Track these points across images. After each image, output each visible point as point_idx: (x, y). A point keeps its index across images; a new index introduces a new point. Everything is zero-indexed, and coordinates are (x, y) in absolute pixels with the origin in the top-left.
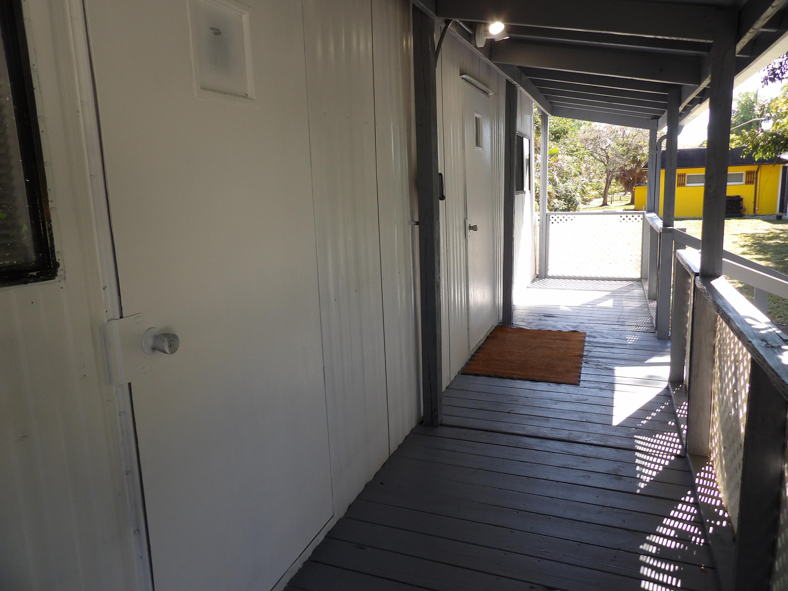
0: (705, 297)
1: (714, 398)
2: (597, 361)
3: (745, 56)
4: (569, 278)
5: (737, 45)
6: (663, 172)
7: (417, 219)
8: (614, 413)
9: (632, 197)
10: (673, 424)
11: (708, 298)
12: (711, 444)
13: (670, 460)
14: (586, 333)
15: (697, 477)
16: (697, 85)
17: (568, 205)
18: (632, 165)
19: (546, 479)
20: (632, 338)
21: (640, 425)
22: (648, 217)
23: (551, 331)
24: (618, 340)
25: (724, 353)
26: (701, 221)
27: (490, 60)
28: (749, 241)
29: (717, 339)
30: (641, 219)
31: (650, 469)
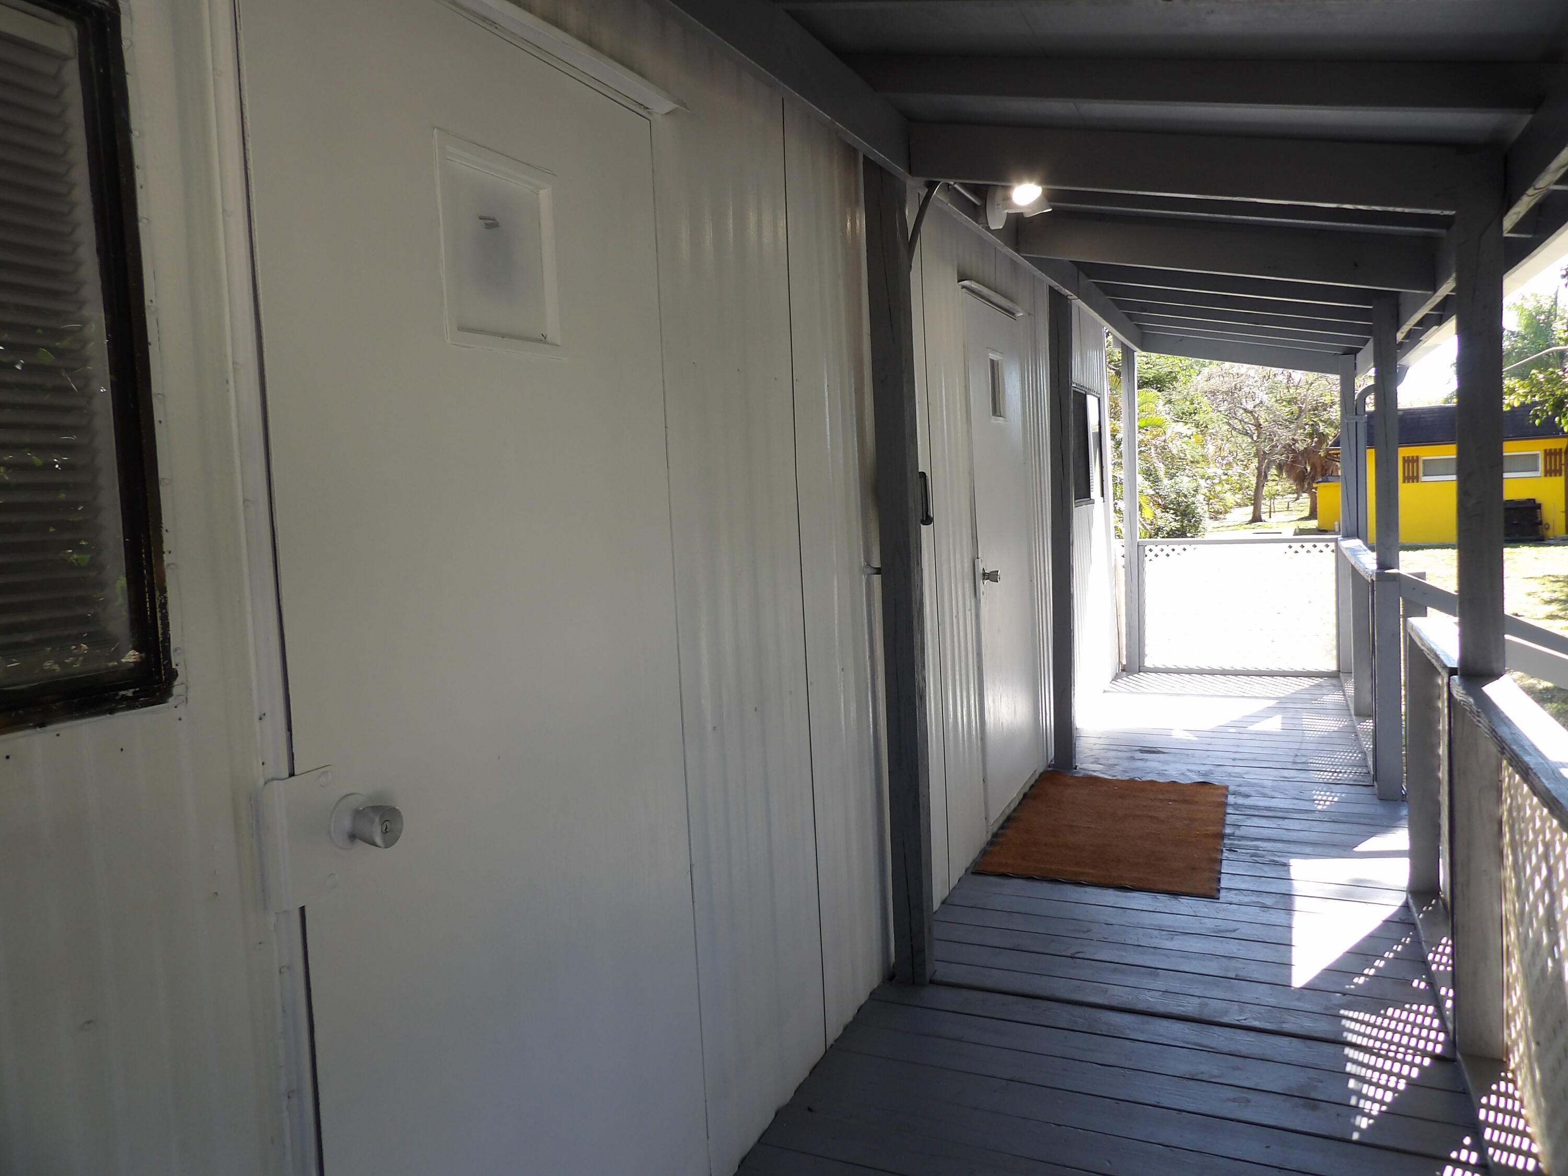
0: (1472, 720)
1: (1508, 933)
2: (1254, 847)
3: (1523, 236)
4: (1190, 672)
5: (1505, 218)
6: (1371, 454)
7: (877, 563)
8: (1294, 961)
9: (1311, 504)
10: (1423, 985)
11: (1479, 721)
12: (1508, 1032)
13: (1420, 1066)
14: (1228, 786)
15: (1483, 1106)
16: (1430, 293)
17: (1182, 522)
18: (1310, 441)
19: (1157, 1104)
20: (1325, 798)
21: (1352, 987)
22: (1346, 548)
23: (1156, 782)
24: (1295, 801)
25: (1521, 837)
26: (1456, 551)
27: (1017, 251)
28: (1562, 591)
29: (1505, 807)
30: (1333, 551)
31: (1378, 1085)
